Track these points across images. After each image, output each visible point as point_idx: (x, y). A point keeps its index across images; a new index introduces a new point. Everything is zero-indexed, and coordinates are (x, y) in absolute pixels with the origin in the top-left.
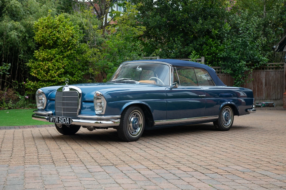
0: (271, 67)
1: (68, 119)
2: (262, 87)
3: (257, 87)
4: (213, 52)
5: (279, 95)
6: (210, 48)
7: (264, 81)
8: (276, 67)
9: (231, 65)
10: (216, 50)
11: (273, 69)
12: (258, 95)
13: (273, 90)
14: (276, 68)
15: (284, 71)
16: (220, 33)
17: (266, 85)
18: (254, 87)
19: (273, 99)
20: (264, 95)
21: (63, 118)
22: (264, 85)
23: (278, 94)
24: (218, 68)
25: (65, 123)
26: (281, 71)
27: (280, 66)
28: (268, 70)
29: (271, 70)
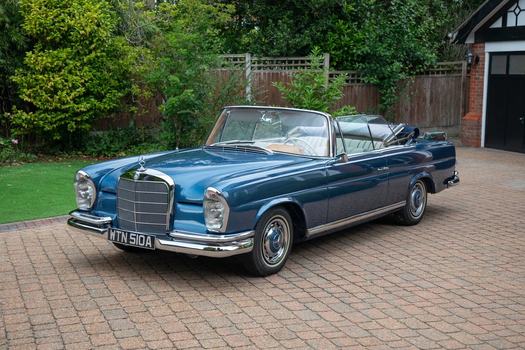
0: (441, 69)
1: (149, 238)
2: (425, 106)
3: (416, 106)
4: (344, 44)
5: (452, 119)
6: (340, 36)
7: (428, 95)
8: (448, 69)
9: (377, 68)
10: (350, 41)
11: (443, 72)
12: (418, 119)
13: (443, 111)
14: (449, 72)
15: (461, 76)
16: (356, 10)
17: (431, 102)
18: (411, 106)
19: (443, 127)
20: (428, 118)
21: (139, 235)
22: (428, 102)
23: (450, 116)
24: (351, 73)
25: (143, 245)
26: (456, 76)
27: (456, 68)
28: (436, 75)
29: (440, 75)
